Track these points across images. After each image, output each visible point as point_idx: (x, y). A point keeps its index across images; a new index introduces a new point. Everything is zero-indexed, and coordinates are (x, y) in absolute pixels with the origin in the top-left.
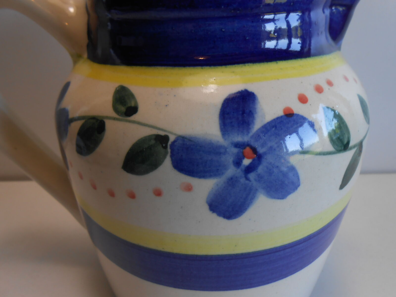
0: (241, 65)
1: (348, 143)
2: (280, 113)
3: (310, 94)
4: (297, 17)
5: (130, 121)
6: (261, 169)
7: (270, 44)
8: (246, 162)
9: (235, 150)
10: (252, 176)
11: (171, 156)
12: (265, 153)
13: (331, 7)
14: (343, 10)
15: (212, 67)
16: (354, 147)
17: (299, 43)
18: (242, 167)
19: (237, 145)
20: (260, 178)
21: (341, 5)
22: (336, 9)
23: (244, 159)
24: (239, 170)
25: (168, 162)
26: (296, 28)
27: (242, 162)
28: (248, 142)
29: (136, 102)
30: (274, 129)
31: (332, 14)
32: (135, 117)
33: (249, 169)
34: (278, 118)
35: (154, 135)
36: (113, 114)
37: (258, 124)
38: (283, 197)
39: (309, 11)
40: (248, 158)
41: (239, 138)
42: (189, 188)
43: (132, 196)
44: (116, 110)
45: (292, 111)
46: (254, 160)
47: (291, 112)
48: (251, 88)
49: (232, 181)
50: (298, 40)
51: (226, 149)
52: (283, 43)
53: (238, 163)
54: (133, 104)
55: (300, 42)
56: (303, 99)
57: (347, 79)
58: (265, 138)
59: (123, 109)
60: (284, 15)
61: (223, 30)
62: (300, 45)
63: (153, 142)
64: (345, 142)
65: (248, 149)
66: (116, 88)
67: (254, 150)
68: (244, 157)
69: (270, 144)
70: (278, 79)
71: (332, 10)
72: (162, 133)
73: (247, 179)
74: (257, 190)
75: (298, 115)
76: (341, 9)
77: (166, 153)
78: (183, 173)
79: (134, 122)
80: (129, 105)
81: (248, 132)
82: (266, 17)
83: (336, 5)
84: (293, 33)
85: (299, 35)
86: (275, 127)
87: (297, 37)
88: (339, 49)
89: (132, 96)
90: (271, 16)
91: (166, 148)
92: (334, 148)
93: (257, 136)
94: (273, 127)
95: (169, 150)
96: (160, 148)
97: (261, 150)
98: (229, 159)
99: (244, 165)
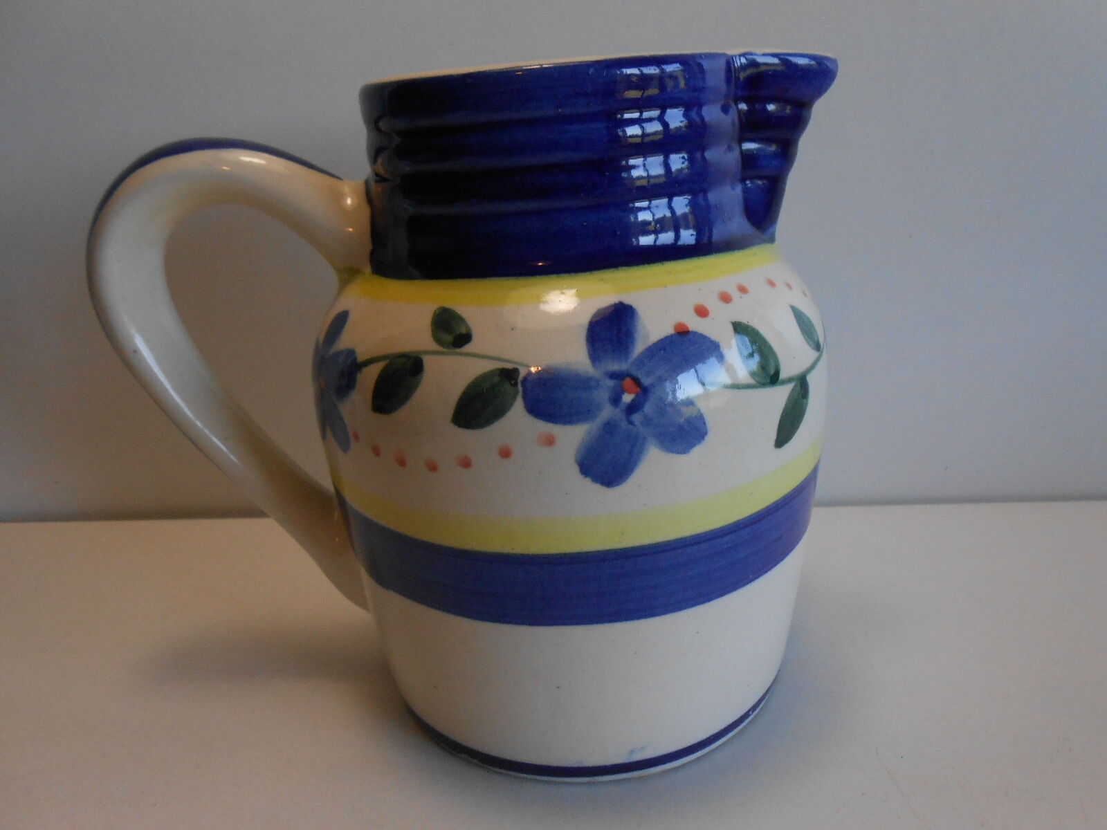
0: (612, 270)
1: (777, 373)
2: (670, 331)
3: (713, 304)
4: (686, 201)
5: (461, 354)
6: (648, 408)
7: (646, 240)
8: (627, 398)
9: (611, 383)
10: (637, 418)
11: (525, 397)
12: (653, 385)
13: (743, 180)
14: (764, 184)
15: (573, 274)
16: (790, 380)
17: (692, 235)
18: (623, 406)
19: (613, 376)
20: (647, 421)
21: (760, 178)
22: (751, 183)
23: (623, 394)
24: (618, 410)
25: (519, 406)
26: (685, 216)
27: (621, 398)
28: (628, 370)
29: (467, 327)
30: (662, 352)
31: (746, 191)
32: (467, 348)
33: (632, 409)
34: (666, 338)
35: (498, 369)
36: (434, 346)
37: (639, 347)
38: (684, 451)
39: (705, 191)
40: (629, 393)
41: (615, 366)
42: (550, 441)
43: (466, 463)
44: (438, 341)
45: (686, 327)
46: (637, 395)
47: (686, 330)
48: (627, 300)
49: (609, 428)
50: (691, 232)
51: (597, 381)
52: (667, 238)
53: (616, 400)
54: (463, 331)
55: (695, 233)
56: (702, 312)
57: (789, 286)
58: (650, 364)
59: (449, 338)
60: (665, 200)
61: (585, 224)
62: (694, 237)
63: (497, 379)
64: (772, 371)
65: (628, 380)
66: (435, 311)
67: (637, 381)
68: (623, 391)
69: (658, 374)
70: (666, 286)
71: (746, 184)
72: (509, 366)
73: (631, 423)
74: (645, 438)
75: (695, 333)
76: (760, 182)
77: (517, 393)
78: (541, 419)
79: (467, 354)
80: (458, 333)
81: (627, 358)
82: (638, 204)
83: (751, 178)
84: (682, 222)
85: (691, 225)
86: (664, 349)
87: (687, 228)
88: (772, 240)
89: (460, 319)
90: (645, 204)
91: (516, 385)
92: (755, 380)
93: (640, 361)
94: (660, 350)
95: (520, 388)
96: (507, 387)
97: (646, 381)
98: (602, 395)
99: (625, 403)
